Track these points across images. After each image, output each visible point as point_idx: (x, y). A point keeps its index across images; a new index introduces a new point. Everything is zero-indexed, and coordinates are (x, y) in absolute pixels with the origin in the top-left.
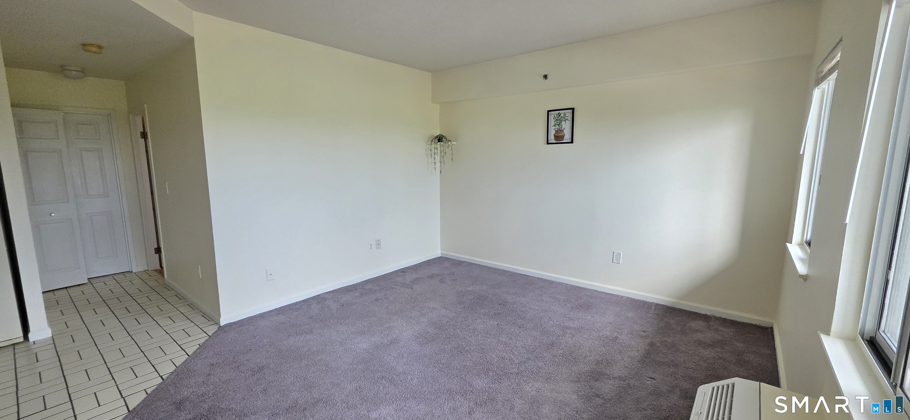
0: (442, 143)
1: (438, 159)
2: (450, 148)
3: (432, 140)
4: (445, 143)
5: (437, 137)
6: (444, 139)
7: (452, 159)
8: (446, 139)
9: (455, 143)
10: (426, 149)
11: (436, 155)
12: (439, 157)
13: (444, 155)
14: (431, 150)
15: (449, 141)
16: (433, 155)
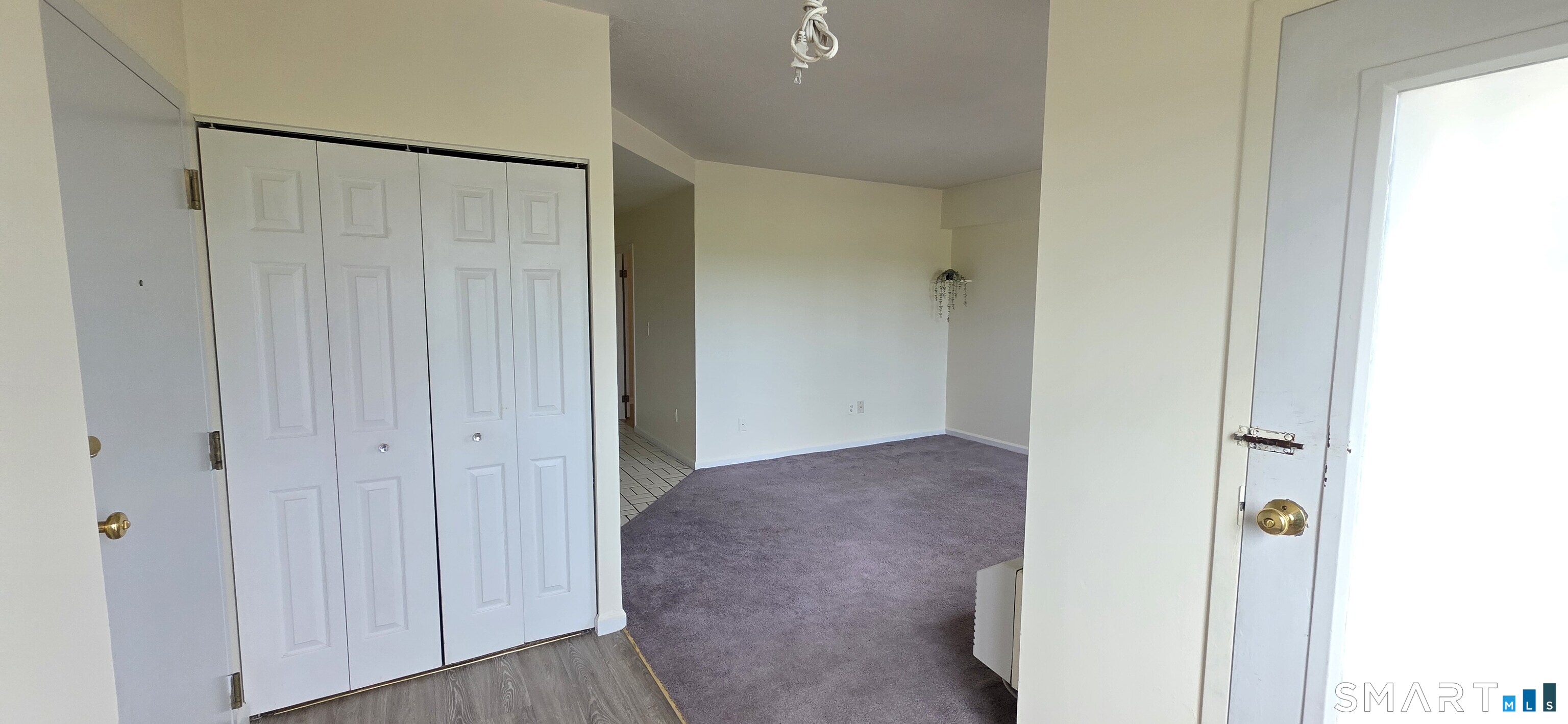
0: (951, 281)
1: (945, 302)
2: (963, 287)
3: (938, 278)
4: (956, 281)
5: (944, 273)
6: (955, 276)
7: (966, 302)
8: (957, 275)
9: (970, 281)
10: (929, 289)
11: (943, 297)
12: (947, 299)
13: (955, 297)
14: (936, 291)
15: (962, 278)
16: (939, 297)
